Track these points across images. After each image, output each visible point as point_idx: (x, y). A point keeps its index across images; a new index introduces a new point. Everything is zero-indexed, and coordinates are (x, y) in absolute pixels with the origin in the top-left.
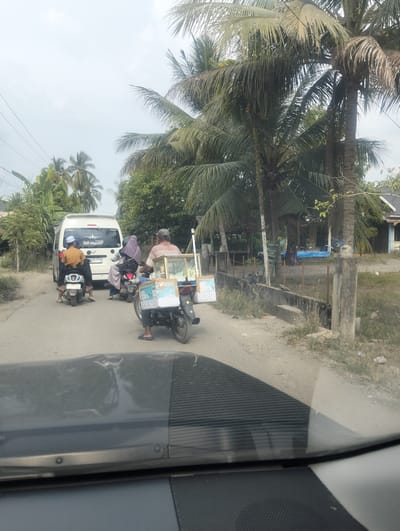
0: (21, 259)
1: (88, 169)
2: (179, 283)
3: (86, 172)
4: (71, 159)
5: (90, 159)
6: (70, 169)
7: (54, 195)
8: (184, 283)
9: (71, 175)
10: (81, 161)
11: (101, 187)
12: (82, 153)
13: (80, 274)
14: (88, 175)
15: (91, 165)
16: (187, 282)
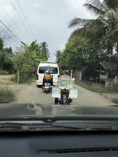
0: (20, 77)
1: (46, 47)
2: (61, 90)
3: (45, 48)
4: (41, 44)
5: (47, 44)
6: (40, 47)
7: (36, 52)
8: (64, 90)
9: (41, 49)
10: (44, 44)
11: (50, 53)
12: (44, 42)
13: (49, 83)
14: (46, 49)
15: (47, 46)
16: (65, 90)
